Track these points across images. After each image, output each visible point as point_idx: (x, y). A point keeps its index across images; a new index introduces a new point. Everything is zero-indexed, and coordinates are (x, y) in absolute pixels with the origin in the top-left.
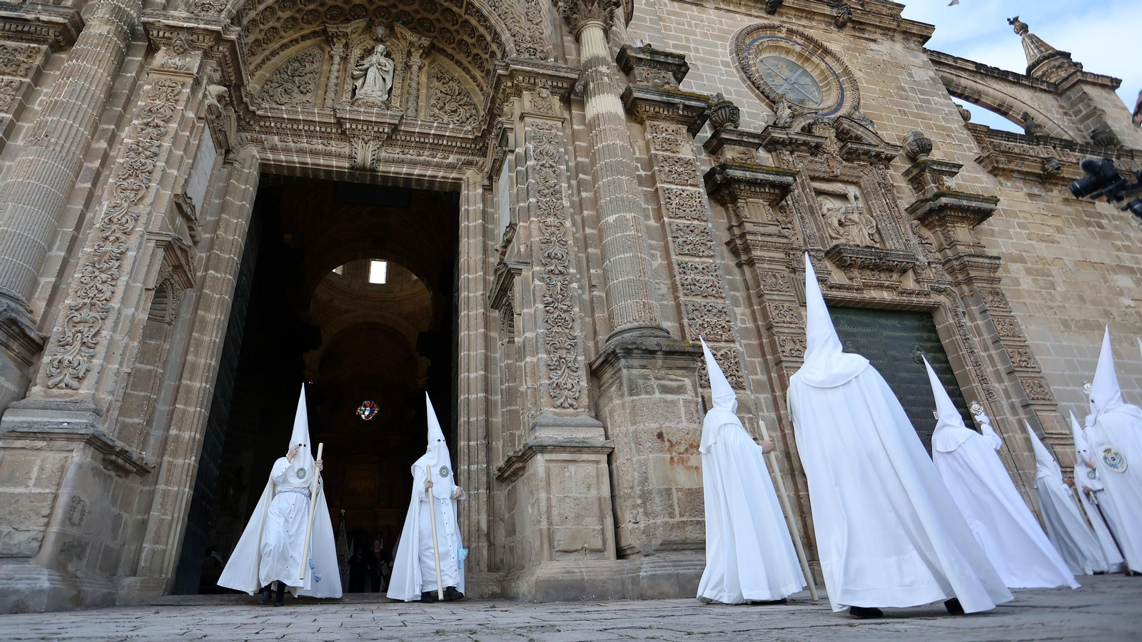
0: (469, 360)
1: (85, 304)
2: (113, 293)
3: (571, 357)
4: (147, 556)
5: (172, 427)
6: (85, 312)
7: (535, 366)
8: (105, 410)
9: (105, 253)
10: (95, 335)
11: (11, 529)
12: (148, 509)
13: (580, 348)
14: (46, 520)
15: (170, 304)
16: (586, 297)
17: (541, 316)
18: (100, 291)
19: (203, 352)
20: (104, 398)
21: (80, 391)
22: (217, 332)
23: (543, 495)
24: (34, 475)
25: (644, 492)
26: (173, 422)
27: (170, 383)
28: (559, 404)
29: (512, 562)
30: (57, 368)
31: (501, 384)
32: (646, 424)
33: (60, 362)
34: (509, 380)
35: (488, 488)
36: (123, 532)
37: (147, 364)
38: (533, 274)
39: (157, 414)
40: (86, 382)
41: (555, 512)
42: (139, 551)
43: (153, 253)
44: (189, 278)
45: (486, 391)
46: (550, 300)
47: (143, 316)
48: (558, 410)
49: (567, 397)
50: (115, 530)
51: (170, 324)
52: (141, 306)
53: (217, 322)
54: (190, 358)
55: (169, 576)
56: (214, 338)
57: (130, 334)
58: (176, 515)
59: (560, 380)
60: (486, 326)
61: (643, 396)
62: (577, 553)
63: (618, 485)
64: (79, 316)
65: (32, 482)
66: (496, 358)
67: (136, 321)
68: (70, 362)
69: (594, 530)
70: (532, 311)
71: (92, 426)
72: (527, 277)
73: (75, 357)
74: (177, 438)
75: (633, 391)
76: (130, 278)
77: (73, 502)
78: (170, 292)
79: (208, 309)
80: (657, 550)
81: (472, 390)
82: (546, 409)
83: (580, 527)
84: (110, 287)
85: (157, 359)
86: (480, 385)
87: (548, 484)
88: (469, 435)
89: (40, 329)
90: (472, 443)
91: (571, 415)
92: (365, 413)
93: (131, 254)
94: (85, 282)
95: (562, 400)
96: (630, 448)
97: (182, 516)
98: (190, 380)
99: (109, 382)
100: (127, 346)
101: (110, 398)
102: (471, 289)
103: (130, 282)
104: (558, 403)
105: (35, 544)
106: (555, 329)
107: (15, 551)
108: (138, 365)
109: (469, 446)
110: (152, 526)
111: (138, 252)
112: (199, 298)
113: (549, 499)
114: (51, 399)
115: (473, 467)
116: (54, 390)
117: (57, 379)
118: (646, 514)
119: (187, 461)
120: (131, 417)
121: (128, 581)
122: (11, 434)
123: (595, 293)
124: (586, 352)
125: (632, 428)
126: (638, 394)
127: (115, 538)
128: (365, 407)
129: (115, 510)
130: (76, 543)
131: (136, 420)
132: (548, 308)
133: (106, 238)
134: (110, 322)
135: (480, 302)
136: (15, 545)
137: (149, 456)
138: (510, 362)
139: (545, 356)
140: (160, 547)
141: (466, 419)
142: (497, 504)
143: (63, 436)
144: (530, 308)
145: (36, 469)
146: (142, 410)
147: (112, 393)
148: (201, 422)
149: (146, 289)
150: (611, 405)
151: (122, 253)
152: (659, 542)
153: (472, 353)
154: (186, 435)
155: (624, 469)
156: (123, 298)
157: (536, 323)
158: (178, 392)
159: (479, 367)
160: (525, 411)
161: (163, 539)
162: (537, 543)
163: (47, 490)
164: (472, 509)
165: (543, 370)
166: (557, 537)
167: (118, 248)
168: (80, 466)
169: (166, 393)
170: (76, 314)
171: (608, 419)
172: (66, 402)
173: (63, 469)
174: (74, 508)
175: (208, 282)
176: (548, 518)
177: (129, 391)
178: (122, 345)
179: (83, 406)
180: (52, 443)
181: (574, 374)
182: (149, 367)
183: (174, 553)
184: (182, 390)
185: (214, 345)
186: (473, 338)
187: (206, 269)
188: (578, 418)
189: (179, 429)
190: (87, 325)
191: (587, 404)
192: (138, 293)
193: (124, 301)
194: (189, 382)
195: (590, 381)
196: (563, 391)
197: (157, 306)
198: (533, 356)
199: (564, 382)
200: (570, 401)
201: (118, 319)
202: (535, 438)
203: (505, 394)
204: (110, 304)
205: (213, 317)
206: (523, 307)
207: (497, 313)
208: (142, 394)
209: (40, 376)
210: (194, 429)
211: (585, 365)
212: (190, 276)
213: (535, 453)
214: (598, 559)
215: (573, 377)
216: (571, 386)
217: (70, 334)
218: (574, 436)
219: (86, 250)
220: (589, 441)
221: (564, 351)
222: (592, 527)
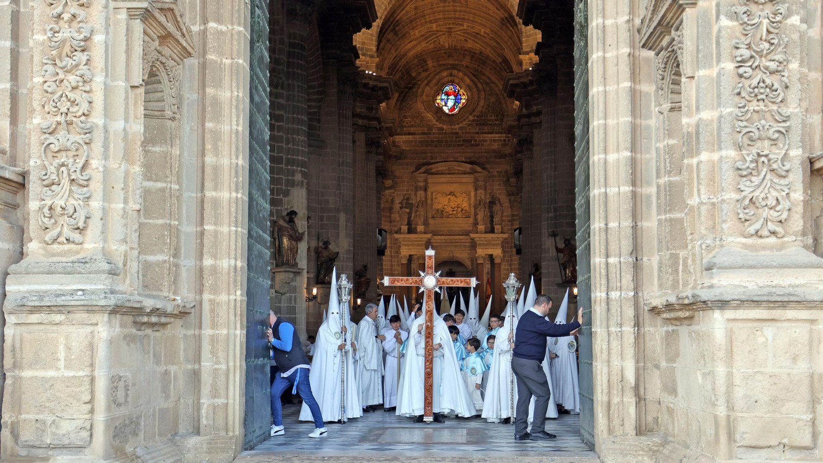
0: (605, 133)
1: (59, 123)
2: (90, 103)
3: (777, 153)
4: (207, 412)
5: (205, 256)
6: (62, 133)
7: (714, 167)
8: (121, 265)
9: (64, 41)
10: (84, 168)
11: (55, 418)
12: (198, 358)
13: (795, 136)
14: (89, 406)
15: (167, 91)
16: (815, 33)
17: (728, 83)
18: (73, 102)
19: (224, 147)
20: (117, 250)
21: (86, 246)
22: (238, 117)
23: (721, 370)
24: (62, 355)
26: (205, 250)
27: (190, 195)
28: (753, 232)
29: (670, 428)
30: (51, 217)
31: (658, 177)
33: (51, 208)
34: (670, 172)
35: (637, 324)
36: (174, 387)
37: (157, 181)
38: (718, 5)
39: (183, 238)
40: (89, 233)
41: (739, 393)
42: (198, 407)
43: (127, 30)
44: (184, 48)
45: (634, 183)
46: (747, 53)
47: (138, 128)
48: (750, 241)
49: (766, 220)
50: (165, 390)
51: (173, 119)
52: (131, 112)
53: (234, 103)
54: (209, 159)
55: (237, 433)
56: (234, 127)
57: (127, 157)
58: (231, 364)
59: (756, 193)
60: (634, 76)
62: (770, 450)
64: (56, 142)
65: (62, 364)
66: (649, 127)
67: (130, 137)
68: (63, 209)
69: (800, 420)
70: (714, 72)
71: (112, 292)
72: (706, 12)
73: (67, 200)
74: (214, 270)
76: (107, 76)
77: (113, 382)
78: (164, 74)
79: (218, 85)
81: (611, 180)
82: (730, 239)
83: (778, 415)
84: (84, 95)
85: (168, 172)
86: (625, 173)
87: (730, 353)
88: (607, 249)
89: (13, 161)
90: (612, 260)
91: (771, 248)
92: (447, 104)
93: (99, 38)
94: (50, 90)
95: (757, 226)
97: (238, 364)
98: (215, 189)
99: (117, 227)
100: (127, 174)
101: (123, 248)
102: (608, 13)
103: (109, 82)
104: (752, 230)
105: (85, 434)
106: (754, 106)
107: (66, 442)
109: (607, 264)
110: (206, 378)
111: (107, 33)
112: (203, 66)
113: (730, 375)
114: (55, 259)
115: (614, 295)
116: (55, 246)
117: (54, 233)
119: (232, 297)
120: (152, 253)
121: (192, 441)
122: (22, 308)
124: (805, 141)
127: (167, 397)
128: (448, 94)
129: (162, 368)
130: (127, 422)
131: (160, 257)
132: (741, 70)
133: (59, 16)
134: (97, 147)
135: (624, 35)
136: (64, 435)
137: (184, 296)
138: (672, 142)
139: (732, 153)
140: (220, 401)
141: (603, 225)
142: (649, 344)
143: (81, 308)
144: (710, 67)
145: (61, 348)
146: (165, 244)
147: (124, 241)
148: (239, 244)
149: (132, 87)
151: (86, 39)
153: (611, 122)
154: (225, 264)
156: (105, 109)
157: (719, 97)
158: (203, 208)
159: (622, 145)
160: (696, 236)
161: (223, 392)
163: (81, 373)
164: (614, 352)
165: (729, 176)
166: (741, 428)
167: (79, 31)
168: (111, 342)
169: (188, 208)
170: (52, 139)
172: (73, 262)
173: (91, 347)
174: (116, 388)
175: (211, 43)
176: (728, 402)
177: (143, 220)
178: (121, 174)
179: (94, 267)
180: (71, 316)
181: (783, 181)
182: (160, 185)
183: (237, 407)
184: (207, 206)
185: (237, 137)
186: (611, 97)
187: (205, 21)
188: (783, 252)
189: (215, 257)
190: (70, 154)
191: (800, 228)
192: (123, 96)
193: (107, 113)
194: (214, 194)
195: (809, 186)
196: (760, 211)
197: (151, 96)
198: (713, 151)
199: (763, 195)
200: (771, 226)
201: (106, 139)
202: (711, 287)
203: (663, 193)
204: (90, 119)
205: (228, 94)
206: (698, 65)
207: (651, 54)
208: (160, 222)
209: (33, 228)
210: (232, 256)
211: (802, 163)
212: (185, 44)
213: (711, 309)
214: (802, 460)
215: (778, 187)
216: (774, 203)
217: (52, 169)
218: (774, 283)
219: (37, 38)
220: (799, 291)
221: (767, 143)
222: (797, 416)
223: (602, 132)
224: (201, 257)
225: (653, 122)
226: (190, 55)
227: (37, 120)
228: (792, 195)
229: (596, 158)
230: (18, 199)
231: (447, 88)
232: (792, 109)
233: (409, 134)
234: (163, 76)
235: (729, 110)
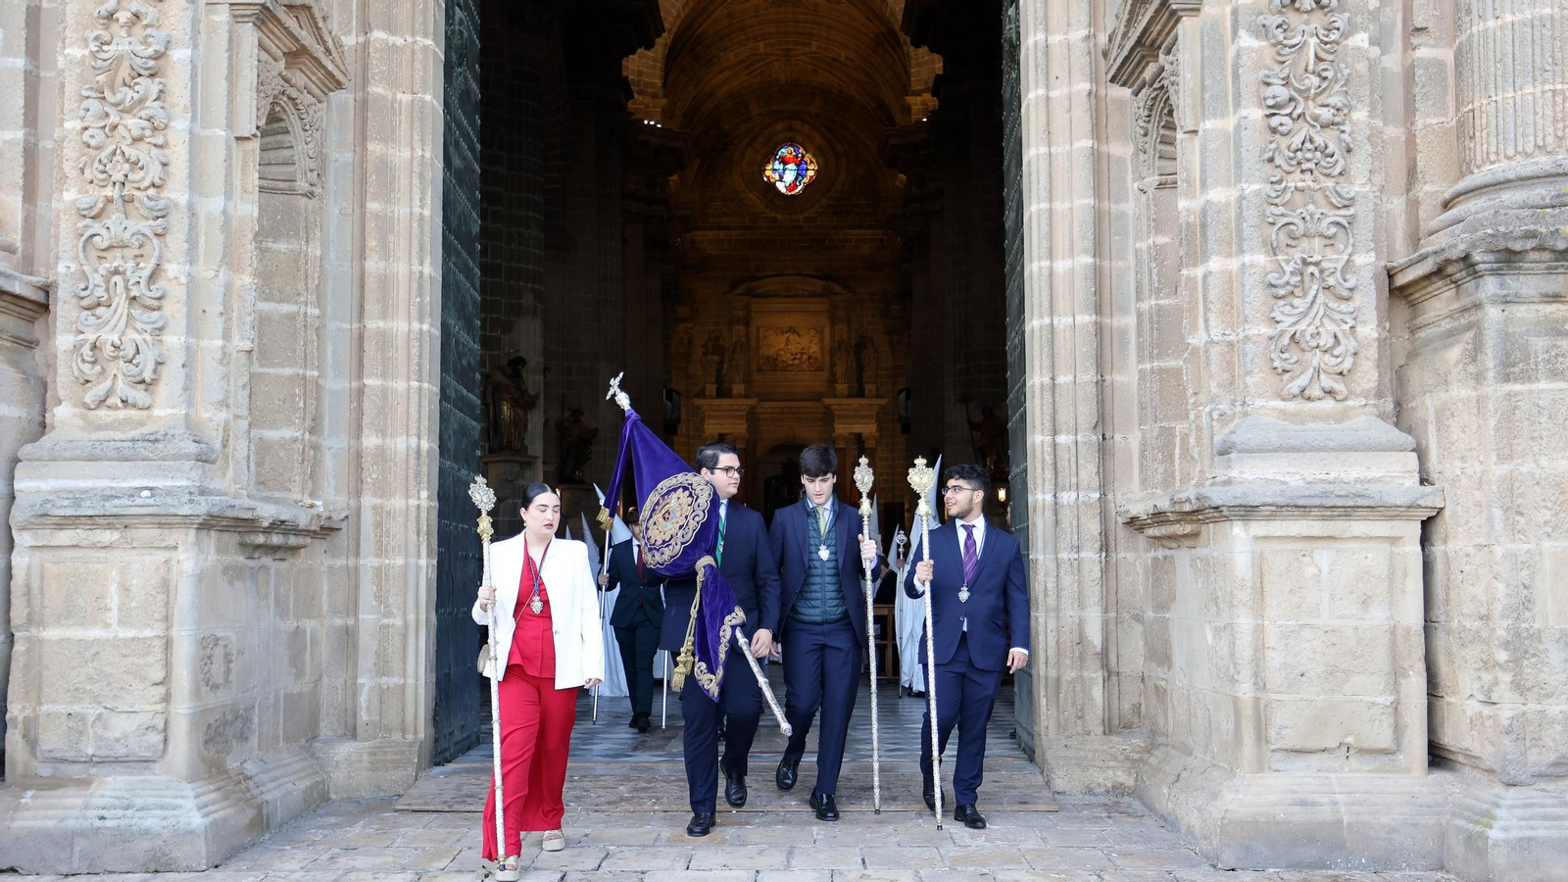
0: (1050, 225)
1: (109, 200)
2: (165, 165)
3: (1334, 260)
4: (369, 701)
5: (366, 431)
6: (114, 218)
7: (1231, 283)
8: (218, 445)
9: (119, 59)
10: (153, 277)
11: (101, 710)
12: (352, 607)
13: (1364, 231)
14: (162, 690)
15: (300, 147)
16: (1393, 62)
17: (1254, 142)
18: (134, 164)
19: (400, 245)
20: (211, 420)
21: (157, 412)
22: (423, 193)
23: (1244, 622)
24: (114, 600)
25: (1518, 635)
26: (366, 420)
27: (340, 326)
28: (1296, 391)
29: (1161, 721)
30: (94, 363)
31: (1139, 298)
32: (1544, 461)
33: (94, 347)
34: (1158, 291)
35: (1105, 547)
36: (312, 658)
37: (281, 301)
38: (1235, 12)
39: (327, 399)
40: (162, 390)
41: (1274, 660)
42: (353, 690)
43: (230, 40)
44: (330, 74)
45: (1098, 310)
46: (1284, 94)
47: (248, 208)
48: (1291, 406)
49: (1318, 371)
50: (296, 661)
51: (310, 195)
52: (237, 182)
53: (417, 168)
54: (373, 265)
55: (422, 735)
56: (417, 210)
57: (230, 259)
59: (1301, 327)
60: (1098, 130)
61: (1543, 385)
62: (1325, 755)
63: (1447, 601)
64: (104, 232)
65: (113, 616)
66: (1123, 215)
67: (234, 223)
68: (116, 347)
69: (1373, 704)
70: (1230, 123)
71: (203, 492)
72: (1216, 24)
73: (123, 333)
74: (381, 454)
75: (1512, 367)
76: (193, 119)
77: (204, 648)
78: (294, 118)
79: (389, 137)
80: (1541, 776)
81: (1061, 304)
82: (1259, 403)
83: (1337, 697)
84: (155, 151)
85: (301, 286)
86: (1083, 291)
87: (1260, 593)
88: (1054, 420)
89: (28, 264)
90: (1062, 439)
91: (1327, 417)
92: (784, 176)
93: (180, 55)
94: (93, 142)
95: (1303, 381)
96: (1490, 520)
97: (423, 617)
98: (384, 316)
99: (211, 380)
100: (228, 288)
101: (222, 416)
102: (1053, 23)
103: (198, 129)
104: (1294, 387)
105: (155, 738)
106: (1295, 180)
107: (121, 751)
108: (265, 307)
109: (1055, 445)
110: (367, 642)
111: (195, 46)
112: (363, 105)
113: (1259, 631)
114: (102, 435)
115: (1067, 497)
116: (102, 413)
117: (100, 389)
118: (1518, 687)
119: (413, 502)
120: (273, 425)
121: (344, 750)
122: (43, 520)
123: (1423, 53)
124: (1380, 240)
125: (1502, 469)
126: (1526, 377)
127: (300, 674)
128: (785, 159)
129: (290, 625)
130: (229, 717)
131: (287, 433)
132: (1275, 121)
133: (110, 16)
134: (177, 241)
135: (1081, 60)
136: (117, 740)
137: (330, 501)
138: (1162, 240)
139: (1260, 259)
140: (394, 680)
141: (1047, 380)
142: (1125, 581)
143: (148, 519)
144: (1224, 114)
145: (113, 589)
146: (295, 410)
147: (224, 404)
148: (425, 412)
149: (238, 139)
150: (1444, 396)
151: (158, 56)
152: (1551, 757)
153: (1060, 206)
154: (400, 444)
155: (1467, 569)
156: (191, 175)
157: (1238, 164)
158: (361, 349)
159: (1079, 245)
160: (1202, 397)
161: (396, 666)
162: (1226, 724)
163: (148, 633)
164: (1066, 593)
165: (1255, 298)
166: (1278, 719)
167: (145, 42)
168: (200, 578)
169: (337, 349)
170: (96, 227)
171: (1432, 428)
172: (133, 440)
173: (166, 586)
174: (210, 658)
175: (376, 67)
176: (1256, 675)
177: (257, 368)
178: (217, 288)
179: (171, 448)
180: (129, 533)
181: (1344, 307)
182: (286, 308)
183: (422, 691)
184: (370, 345)
185: (421, 227)
187: (365, 25)
188: (1346, 424)
189: (382, 432)
190: (130, 253)
191: (1373, 385)
192: (223, 153)
193: (195, 182)
194: (381, 324)
195: (1386, 315)
196: (1308, 355)
197: (272, 155)
198: (1229, 255)
199: (1312, 329)
200: (1326, 381)
201: (193, 228)
202: (1228, 482)
203: (1146, 325)
204: (165, 194)
205: (406, 154)
206: (1203, 113)
207: (1127, 92)
208: (287, 371)
209: (62, 382)
210: (414, 431)
211: (1375, 277)
212: (330, 67)
213: (1228, 519)
214: (1377, 771)
215: (1338, 317)
216: (1331, 342)
217: (97, 279)
218: (1332, 476)
219: (71, 53)
220: (1373, 489)
221: (1317, 242)
222: (1368, 699)
223: (1044, 223)
224: (358, 432)
225: (1129, 208)
226: (339, 85)
227: (70, 195)
228: (1359, 329)
229: (1035, 266)
230: (37, 330)
231: (784, 151)
232: (1358, 186)
233: (720, 228)
234: (293, 120)
235: (1255, 187)
